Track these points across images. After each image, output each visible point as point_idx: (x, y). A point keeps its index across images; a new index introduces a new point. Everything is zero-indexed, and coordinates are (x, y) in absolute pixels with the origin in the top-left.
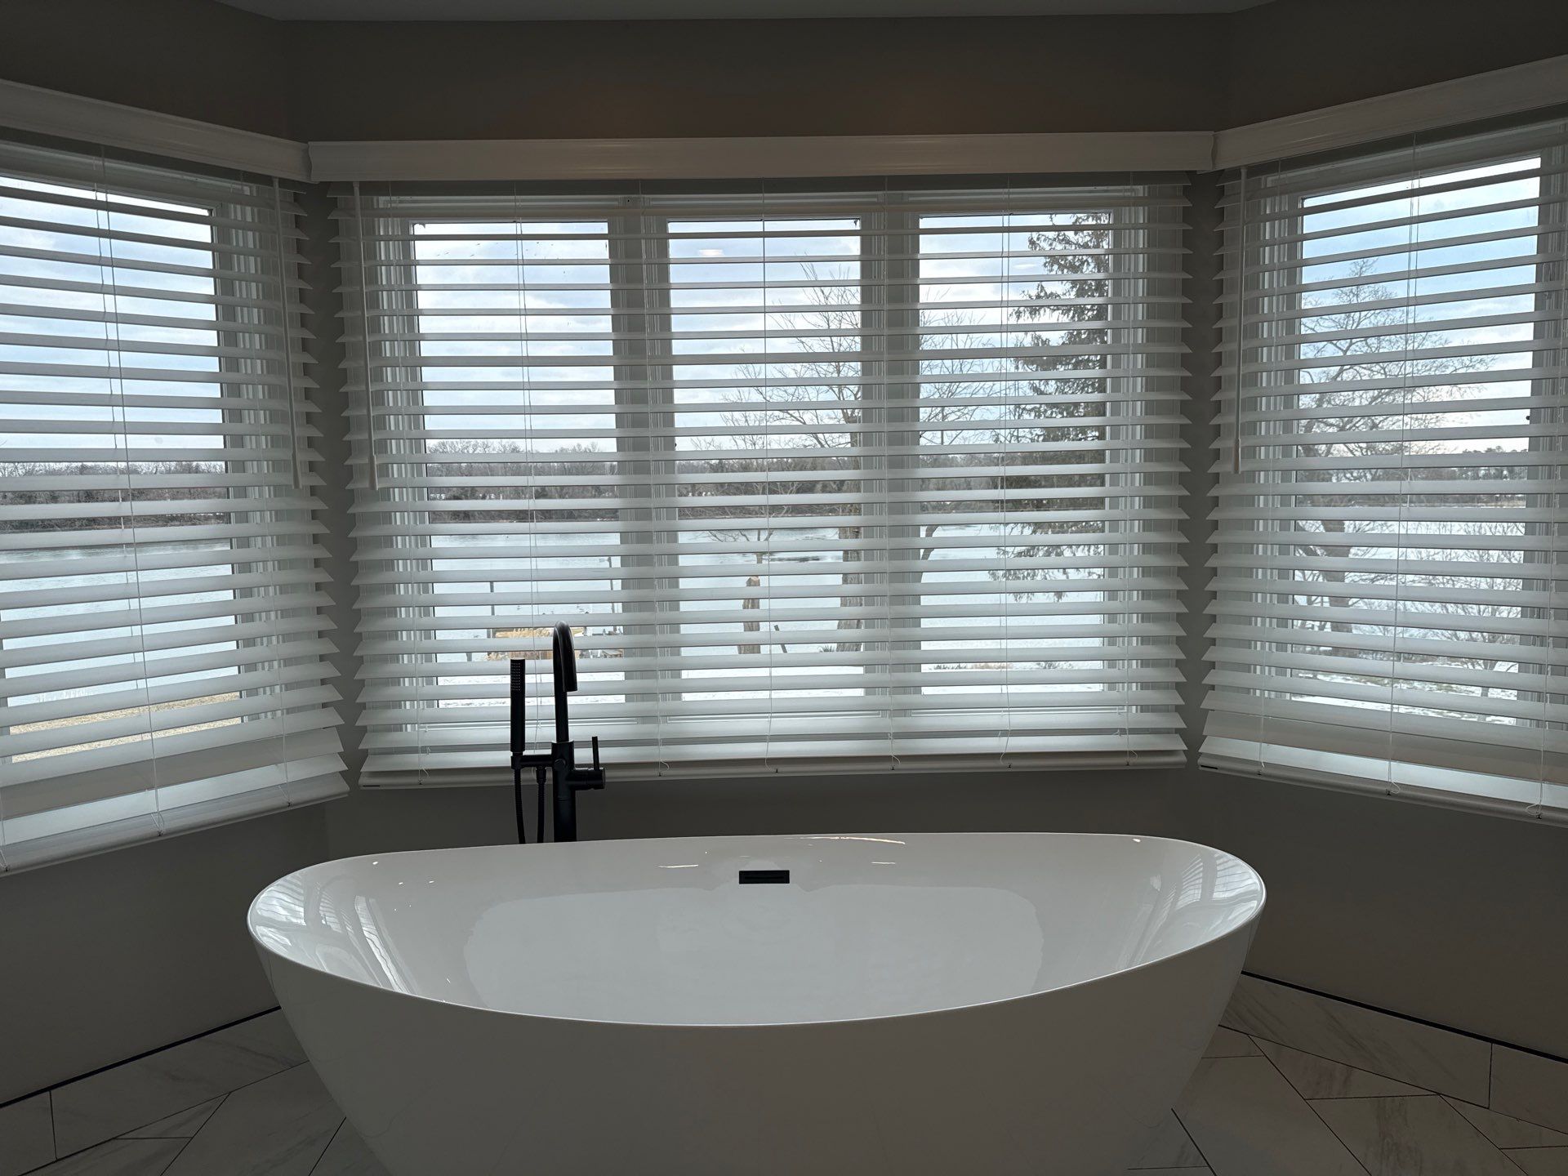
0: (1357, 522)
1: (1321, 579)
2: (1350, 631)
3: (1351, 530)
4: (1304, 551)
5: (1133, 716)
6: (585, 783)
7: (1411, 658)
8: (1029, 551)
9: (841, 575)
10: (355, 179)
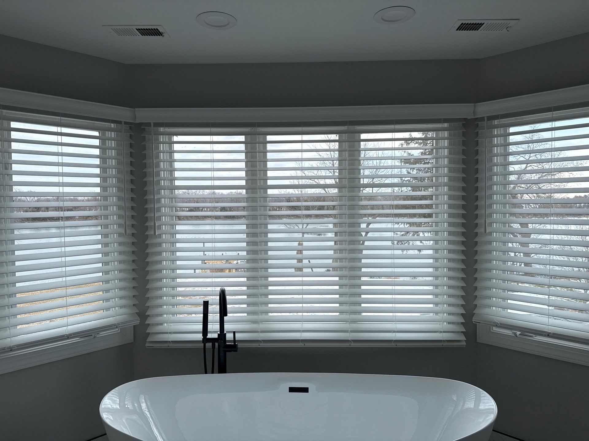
0: (534, 225)
1: (520, 246)
2: (531, 266)
3: (531, 228)
4: (513, 235)
5: (445, 326)
6: (230, 349)
7: (556, 278)
8: (406, 234)
9: (334, 242)
10: (152, 122)
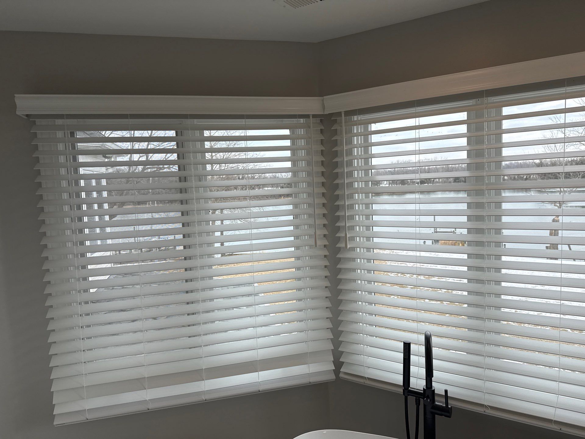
6: (440, 412)
10: (343, 110)
